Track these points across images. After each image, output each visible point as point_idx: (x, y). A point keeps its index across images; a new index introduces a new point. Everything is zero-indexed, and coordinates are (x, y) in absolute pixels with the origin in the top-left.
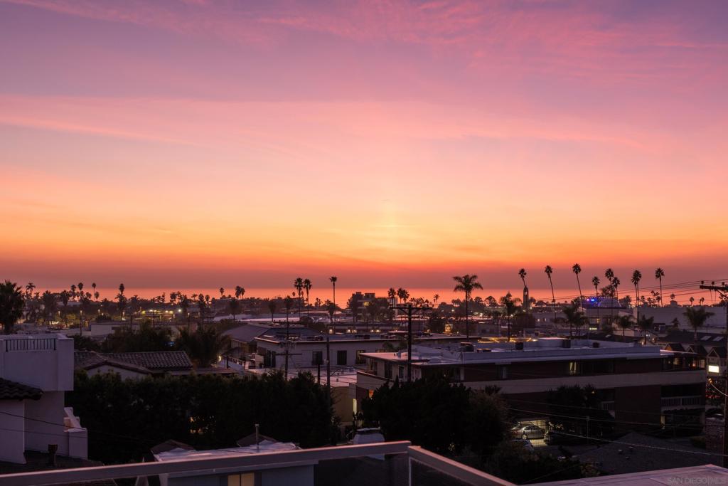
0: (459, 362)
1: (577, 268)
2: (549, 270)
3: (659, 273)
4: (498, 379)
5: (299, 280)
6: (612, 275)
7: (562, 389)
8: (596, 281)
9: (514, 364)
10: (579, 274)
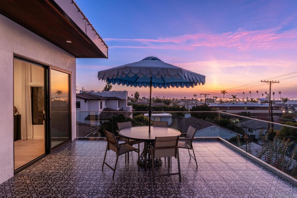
0: (218, 106)
1: (257, 92)
2: (250, 92)
3: (280, 93)
4: (227, 110)
5: (194, 95)
6: (267, 93)
7: (242, 112)
8: (263, 95)
9: (230, 107)
10: (258, 93)
